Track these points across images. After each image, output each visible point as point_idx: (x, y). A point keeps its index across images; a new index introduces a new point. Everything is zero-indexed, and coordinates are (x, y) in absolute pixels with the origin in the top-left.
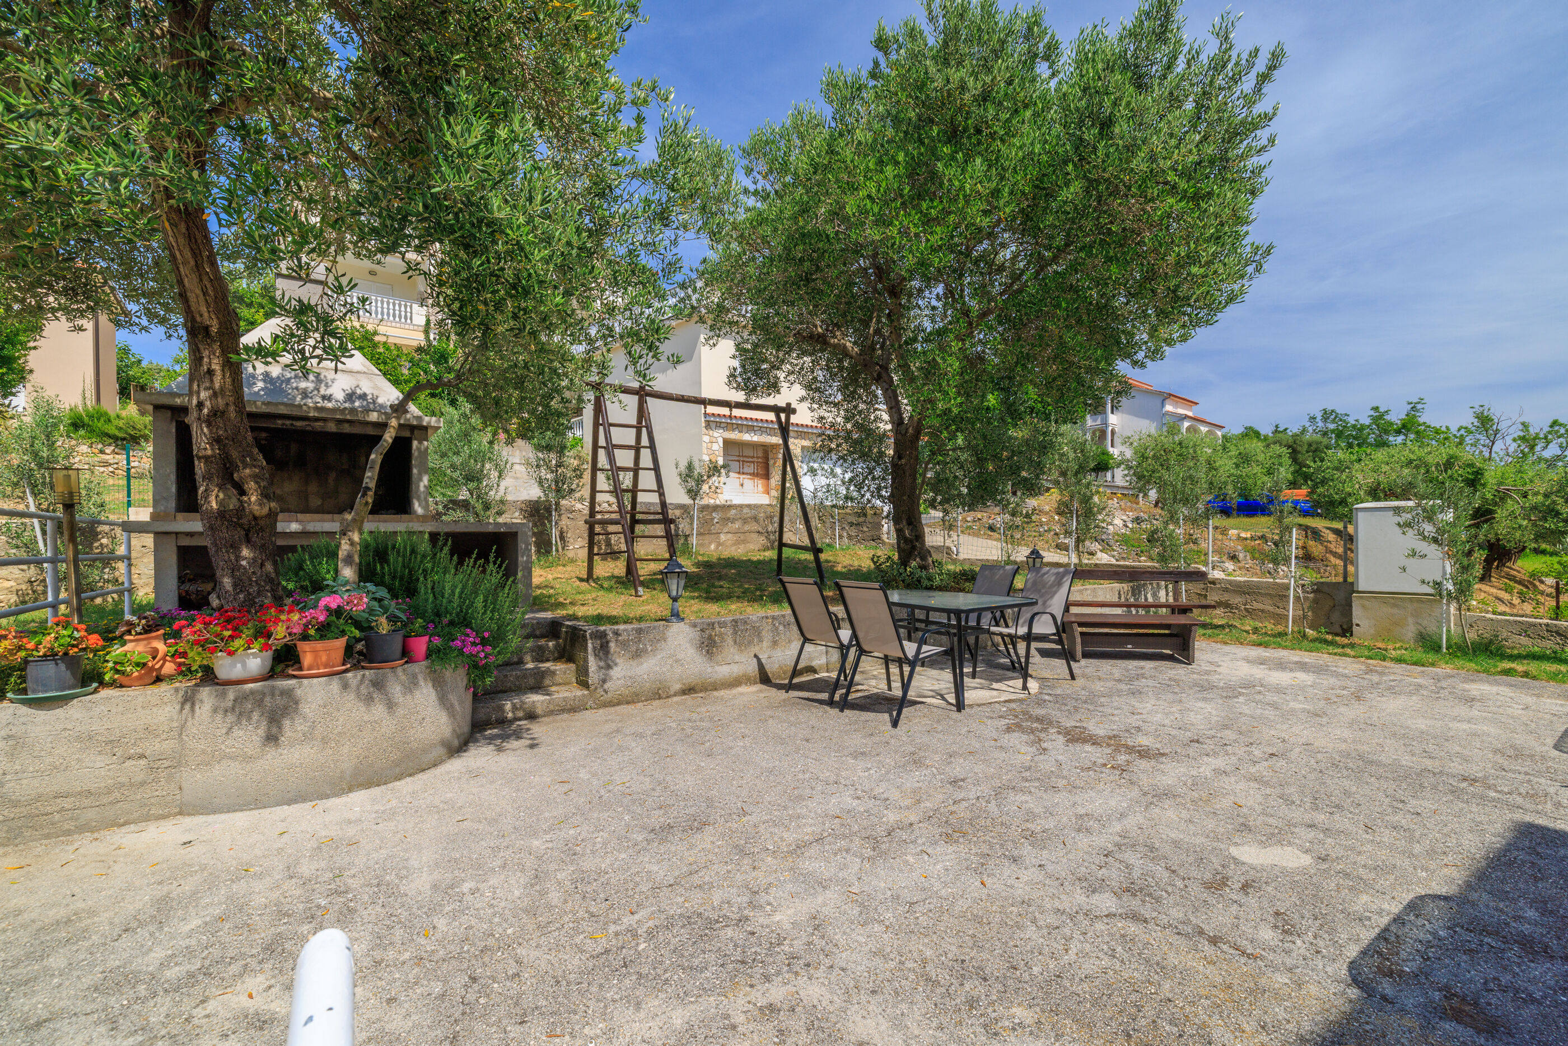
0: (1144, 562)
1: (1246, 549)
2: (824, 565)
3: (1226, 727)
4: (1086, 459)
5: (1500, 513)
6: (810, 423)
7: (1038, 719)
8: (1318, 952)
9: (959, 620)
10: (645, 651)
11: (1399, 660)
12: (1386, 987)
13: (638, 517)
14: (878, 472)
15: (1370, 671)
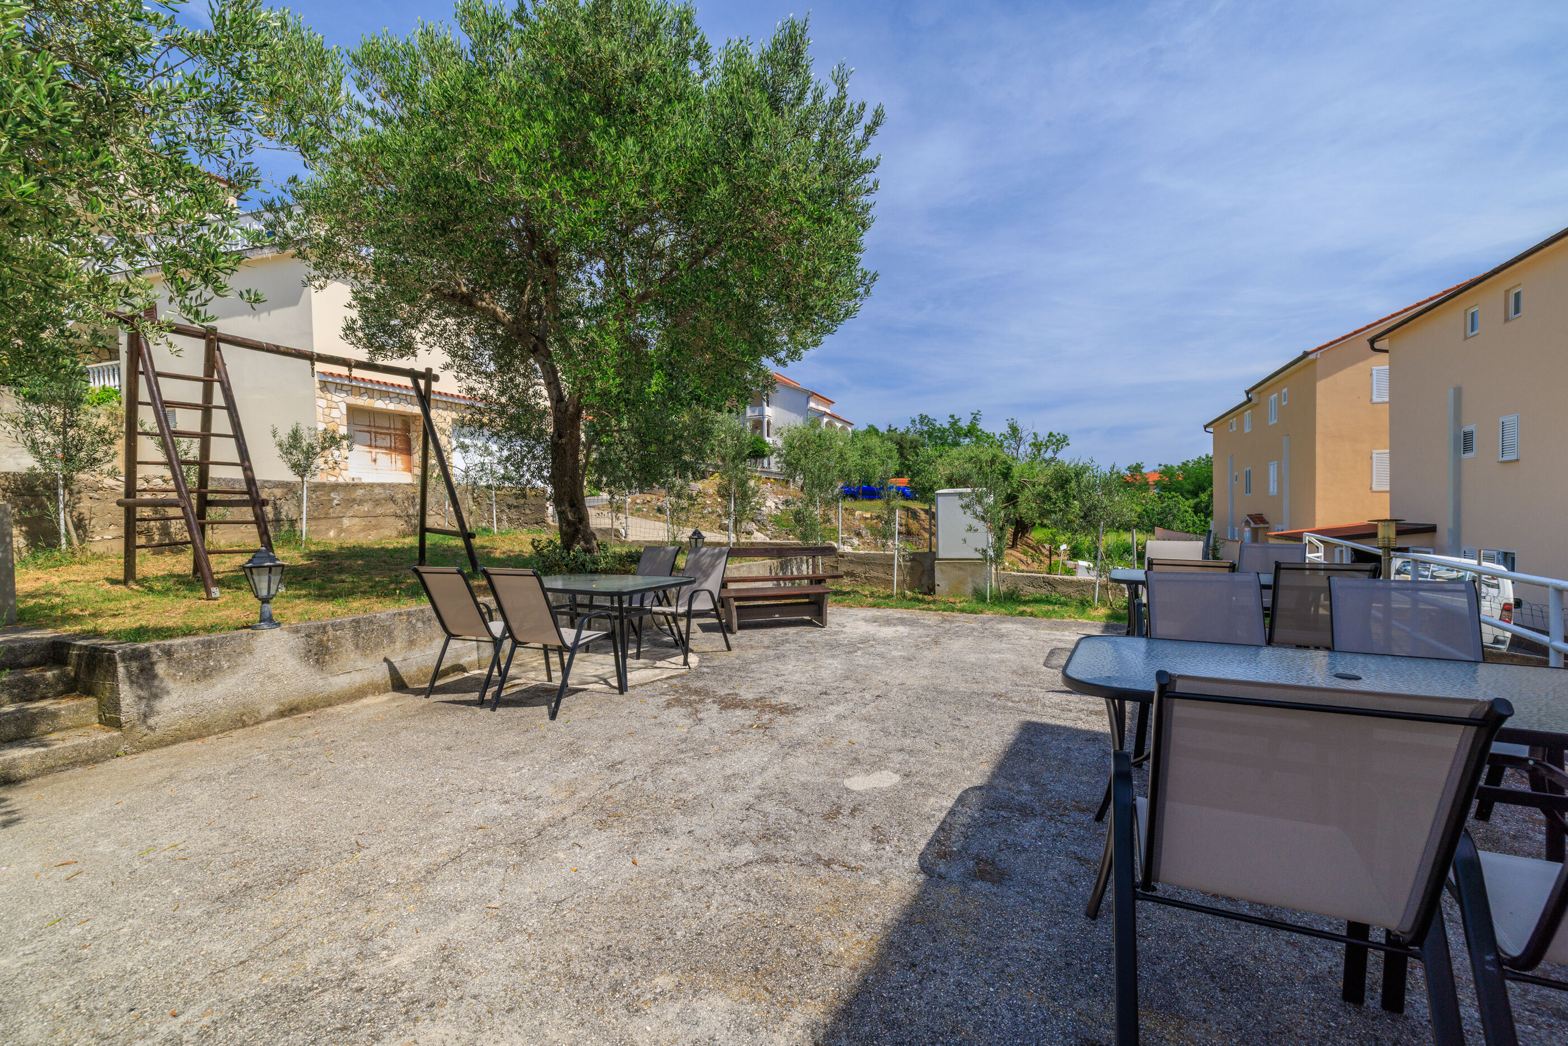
0: (793, 540)
1: (867, 527)
2: (477, 553)
3: (847, 678)
4: (742, 445)
5: (1021, 499)
6: (456, 393)
7: (696, 692)
8: (900, 852)
9: (621, 602)
10: (218, 669)
11: (962, 611)
12: (942, 867)
13: (210, 497)
14: (538, 451)
15: (944, 621)
